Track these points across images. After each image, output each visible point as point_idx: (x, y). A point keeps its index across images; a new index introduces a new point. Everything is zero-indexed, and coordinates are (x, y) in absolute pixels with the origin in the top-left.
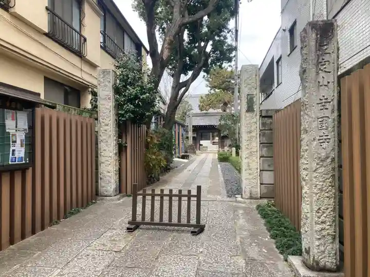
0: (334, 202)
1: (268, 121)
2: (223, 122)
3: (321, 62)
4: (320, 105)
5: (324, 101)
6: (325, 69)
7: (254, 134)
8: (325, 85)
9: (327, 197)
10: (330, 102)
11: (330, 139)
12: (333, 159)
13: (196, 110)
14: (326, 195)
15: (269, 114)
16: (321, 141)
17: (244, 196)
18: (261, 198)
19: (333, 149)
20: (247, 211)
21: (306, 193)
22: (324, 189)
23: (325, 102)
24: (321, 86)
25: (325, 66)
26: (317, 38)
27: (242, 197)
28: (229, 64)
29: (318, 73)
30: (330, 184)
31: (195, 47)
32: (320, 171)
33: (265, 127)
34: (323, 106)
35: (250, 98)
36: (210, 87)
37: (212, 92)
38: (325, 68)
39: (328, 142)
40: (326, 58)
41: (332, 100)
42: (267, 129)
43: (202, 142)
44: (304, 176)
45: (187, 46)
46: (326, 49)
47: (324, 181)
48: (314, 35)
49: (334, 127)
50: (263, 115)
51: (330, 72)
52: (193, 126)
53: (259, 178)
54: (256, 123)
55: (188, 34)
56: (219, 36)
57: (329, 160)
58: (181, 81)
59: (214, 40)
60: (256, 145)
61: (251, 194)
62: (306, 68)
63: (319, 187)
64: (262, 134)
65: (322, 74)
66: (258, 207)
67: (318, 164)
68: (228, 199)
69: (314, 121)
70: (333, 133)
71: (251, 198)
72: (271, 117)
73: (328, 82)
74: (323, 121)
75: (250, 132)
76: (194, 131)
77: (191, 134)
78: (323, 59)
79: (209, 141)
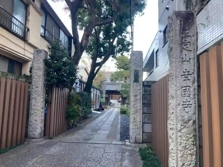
0: (196, 159)
1: (148, 89)
2: (123, 89)
3: (184, 43)
4: (183, 76)
5: (187, 73)
6: (187, 49)
7: (138, 97)
8: (188, 61)
9: (190, 154)
10: (191, 74)
11: (191, 104)
12: (194, 122)
13: (109, 81)
14: (189, 152)
15: (149, 84)
16: (184, 106)
17: (131, 141)
18: (143, 142)
19: (194, 113)
20: (132, 153)
21: (172, 149)
22: (187, 147)
23: (187, 75)
24: (184, 61)
25: (186, 46)
26: (181, 24)
27: (129, 142)
28: (128, 53)
29: (181, 51)
30: (192, 143)
31: (107, 42)
32: (183, 131)
33: (146, 93)
34: (186, 77)
35: (137, 73)
36: (117, 68)
37: (119, 70)
38: (187, 47)
39: (190, 107)
40: (188, 39)
41: (193, 73)
42: (147, 94)
43: (111, 101)
44: (171, 135)
45: (102, 41)
46: (188, 33)
47: (187, 140)
48: (178, 22)
49: (194, 95)
50: (145, 84)
51: (191, 51)
52: (106, 91)
53: (141, 128)
54: (140, 89)
55: (103, 34)
56: (121, 36)
57: (191, 122)
58: (97, 62)
59: (118, 38)
60: (139, 105)
61: (135, 140)
62: (172, 47)
63: (183, 145)
64: (144, 98)
65: (185, 52)
66: (140, 149)
67: (181, 125)
68: (120, 143)
69: (179, 89)
70: (194, 100)
71: (136, 142)
72: (150, 86)
73: (190, 59)
74: (185, 89)
75: (136, 96)
76: (106, 93)
77: (104, 95)
78: (185, 40)
79: (116, 100)
